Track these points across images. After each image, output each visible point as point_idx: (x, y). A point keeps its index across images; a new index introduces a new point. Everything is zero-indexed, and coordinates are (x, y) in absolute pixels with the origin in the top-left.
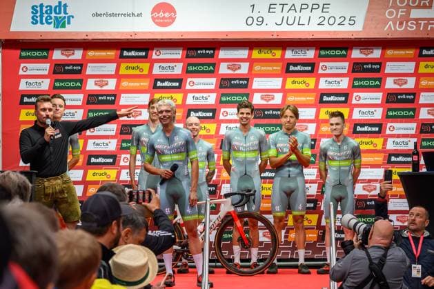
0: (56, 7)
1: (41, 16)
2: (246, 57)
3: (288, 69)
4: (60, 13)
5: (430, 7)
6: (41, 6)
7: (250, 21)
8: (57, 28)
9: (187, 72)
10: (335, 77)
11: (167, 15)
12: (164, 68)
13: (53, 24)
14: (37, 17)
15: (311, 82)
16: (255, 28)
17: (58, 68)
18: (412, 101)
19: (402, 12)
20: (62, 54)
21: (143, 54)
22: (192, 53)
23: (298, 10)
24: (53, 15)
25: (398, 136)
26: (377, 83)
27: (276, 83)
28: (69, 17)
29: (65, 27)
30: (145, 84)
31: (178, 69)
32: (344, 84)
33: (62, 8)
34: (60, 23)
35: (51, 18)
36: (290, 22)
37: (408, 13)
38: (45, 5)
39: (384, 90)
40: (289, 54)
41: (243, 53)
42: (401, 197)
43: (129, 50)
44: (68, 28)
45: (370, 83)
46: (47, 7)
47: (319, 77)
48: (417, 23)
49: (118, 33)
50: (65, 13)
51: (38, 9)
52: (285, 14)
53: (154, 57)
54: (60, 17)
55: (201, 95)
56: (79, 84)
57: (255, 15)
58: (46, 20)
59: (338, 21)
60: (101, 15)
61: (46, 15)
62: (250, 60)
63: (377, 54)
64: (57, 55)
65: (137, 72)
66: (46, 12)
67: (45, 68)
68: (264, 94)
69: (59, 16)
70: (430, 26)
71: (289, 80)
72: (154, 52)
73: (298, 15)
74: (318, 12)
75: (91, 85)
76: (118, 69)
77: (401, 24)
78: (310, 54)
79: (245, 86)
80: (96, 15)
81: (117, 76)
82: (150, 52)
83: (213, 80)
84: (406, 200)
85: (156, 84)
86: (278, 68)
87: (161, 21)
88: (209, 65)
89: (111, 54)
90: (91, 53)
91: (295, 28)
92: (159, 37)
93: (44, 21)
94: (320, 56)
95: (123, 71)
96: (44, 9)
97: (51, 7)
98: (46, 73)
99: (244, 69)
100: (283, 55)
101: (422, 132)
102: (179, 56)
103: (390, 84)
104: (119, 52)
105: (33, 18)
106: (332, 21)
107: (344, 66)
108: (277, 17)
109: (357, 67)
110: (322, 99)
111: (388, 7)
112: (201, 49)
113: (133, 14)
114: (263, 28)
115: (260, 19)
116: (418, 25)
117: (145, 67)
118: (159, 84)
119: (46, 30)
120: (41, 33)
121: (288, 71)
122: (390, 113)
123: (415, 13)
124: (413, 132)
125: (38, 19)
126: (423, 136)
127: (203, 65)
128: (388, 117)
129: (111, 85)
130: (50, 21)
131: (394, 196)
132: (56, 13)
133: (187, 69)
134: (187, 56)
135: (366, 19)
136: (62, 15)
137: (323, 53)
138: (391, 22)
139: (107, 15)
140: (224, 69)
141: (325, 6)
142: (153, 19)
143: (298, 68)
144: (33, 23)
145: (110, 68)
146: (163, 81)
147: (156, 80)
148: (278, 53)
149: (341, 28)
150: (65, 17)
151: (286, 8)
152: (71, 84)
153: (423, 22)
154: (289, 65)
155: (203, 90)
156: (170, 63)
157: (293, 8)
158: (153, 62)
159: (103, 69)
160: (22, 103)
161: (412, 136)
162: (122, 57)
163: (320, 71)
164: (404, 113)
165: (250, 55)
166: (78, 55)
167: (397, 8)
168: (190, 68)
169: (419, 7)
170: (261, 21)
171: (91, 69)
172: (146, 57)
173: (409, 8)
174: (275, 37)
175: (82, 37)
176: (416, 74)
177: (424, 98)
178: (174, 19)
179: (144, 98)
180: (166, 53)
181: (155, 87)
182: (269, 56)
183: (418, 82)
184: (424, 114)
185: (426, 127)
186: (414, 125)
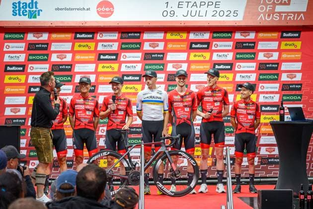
0: (29, 4)
1: (19, 10)
2: (162, 38)
3: (191, 47)
4: (32, 8)
5: (289, 4)
6: (19, 3)
7: (165, 14)
8: (31, 18)
9: (122, 49)
10: (223, 51)
11: (107, 9)
12: (105, 46)
13: (27, 15)
14: (16, 11)
15: (207, 55)
16: (168, 19)
17: (31, 46)
18: (276, 69)
19: (269, 7)
20: (34, 36)
21: (91, 36)
22: (125, 35)
23: (198, 6)
24: (28, 9)
25: (267, 93)
26: (253, 56)
27: (183, 56)
28: (39, 11)
29: (36, 18)
30: (92, 57)
31: (115, 47)
32: (230, 57)
33: (34, 4)
34: (32, 15)
35: (26, 12)
36: (193, 14)
37: (274, 8)
38: (22, 2)
39: (257, 61)
40: (192, 36)
41: (160, 36)
42: (269, 135)
43: (81, 33)
44: (38, 19)
45: (248, 56)
46: (23, 4)
47: (212, 52)
48: (280, 15)
49: (73, 22)
50: (36, 8)
51: (17, 5)
52: (189, 9)
53: (98, 38)
54: (33, 11)
55: (131, 65)
56: (46, 57)
57: (169, 10)
58: (23, 12)
59: (226, 14)
60: (61, 9)
61: (22, 9)
62: (165, 40)
63: (252, 36)
64: (31, 37)
65: (86, 49)
66: (23, 7)
67: (22, 46)
68: (175, 64)
69: (31, 10)
70: (289, 17)
71: (192, 54)
72: (99, 34)
73: (198, 9)
74: (212, 8)
75: (54, 58)
76: (73, 47)
77: (269, 15)
78: (206, 36)
79: (162, 59)
80: (57, 9)
81: (73, 51)
82: (95, 35)
83: (140, 55)
85: (100, 57)
86: (184, 46)
87: (104, 13)
88: (137, 44)
89: (69, 36)
90: (54, 36)
91: (197, 19)
92: (102, 25)
93: (21, 14)
94: (213, 38)
95: (76, 48)
96: (21, 5)
97: (26, 3)
98: (23, 49)
99: (161, 47)
100: (188, 37)
101: (283, 90)
102: (116, 38)
103: (261, 57)
104: (74, 34)
105: (13, 11)
106: (222, 14)
107: (230, 45)
108: (184, 11)
109: (239, 45)
110: (214, 67)
111: (260, 4)
112: (131, 33)
113: (84, 9)
114: (174, 19)
115: (172, 12)
116: (281, 16)
117: (92, 45)
118: (102, 57)
119: (23, 20)
120: (19, 22)
121: (191, 48)
122: (261, 77)
123: (279, 9)
124: (277, 90)
125: (17, 12)
126: (284, 93)
127: (132, 44)
128: (260, 80)
129: (69, 58)
130: (25, 13)
131: (264, 134)
132: (29, 8)
133: (121, 47)
134: (121, 38)
135: (245, 12)
136: (34, 9)
137: (215, 35)
138: (262, 15)
139: (66, 9)
140: (147, 47)
141: (217, 3)
142: (98, 12)
143: (198, 46)
144: (13, 15)
145: (68, 46)
146: (104, 55)
147: (100, 55)
148: (184, 36)
149: (228, 19)
150: (36, 11)
151: (190, 5)
152: (40, 57)
153: (284, 15)
154: (192, 44)
155: (132, 61)
156: (109, 43)
157: (195, 4)
158: (97, 42)
159: (63, 47)
160: (6, 71)
161: (276, 93)
162: (76, 38)
163: (213, 48)
164: (271, 77)
165: (165, 37)
166: (45, 37)
167: (266, 5)
168: (124, 46)
169: (281, 4)
170: (173, 13)
171: (54, 47)
172: (92, 38)
173: (274, 4)
174: (182, 25)
175: (48, 25)
176: (279, 50)
177: (284, 66)
178: (112, 12)
179: (91, 67)
180: (106, 36)
181: (99, 59)
182: (178, 37)
183: (280, 56)
184: (284, 78)
185: (285, 87)
186: (277, 85)
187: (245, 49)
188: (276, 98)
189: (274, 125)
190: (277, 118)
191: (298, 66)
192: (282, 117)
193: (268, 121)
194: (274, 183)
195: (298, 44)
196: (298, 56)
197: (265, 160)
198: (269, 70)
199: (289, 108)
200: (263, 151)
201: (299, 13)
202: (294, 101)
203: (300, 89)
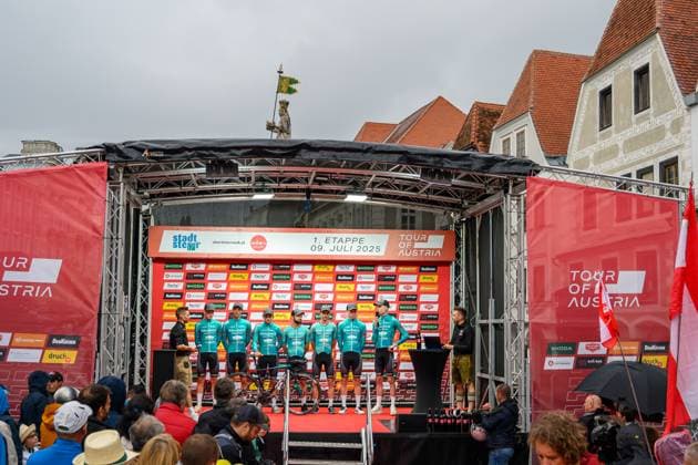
0: (189, 237)
1: (179, 243)
2: (311, 270)
3: (337, 278)
6: (180, 236)
7: (313, 248)
8: (189, 250)
9: (273, 279)
10: (367, 284)
11: (261, 243)
12: (258, 277)
13: (187, 248)
14: (177, 243)
15: (352, 286)
16: (317, 253)
17: (189, 276)
18: (415, 300)
20: (192, 266)
21: (245, 267)
22: (276, 267)
23: (344, 241)
24: (187, 242)
25: (406, 322)
26: (394, 288)
27: (329, 287)
28: (197, 244)
29: (194, 250)
30: (246, 287)
31: (267, 277)
32: (372, 288)
33: (193, 237)
34: (191, 247)
35: (185, 244)
36: (339, 249)
38: (182, 235)
39: (398, 293)
40: (338, 269)
41: (309, 268)
42: (408, 361)
43: (236, 265)
44: (197, 251)
45: (389, 288)
47: (356, 284)
49: (229, 254)
50: (195, 240)
51: (178, 238)
52: (336, 244)
53: (252, 269)
56: (202, 286)
57: (317, 245)
58: (183, 245)
59: (369, 249)
60: (218, 243)
61: (182, 242)
62: (314, 273)
63: (393, 269)
64: (189, 267)
65: (240, 279)
66: (183, 240)
67: (180, 276)
69: (191, 243)
71: (338, 286)
72: (252, 266)
73: (344, 245)
74: (357, 244)
75: (210, 287)
76: (228, 277)
78: (351, 269)
79: (310, 289)
80: (215, 242)
81: (227, 281)
82: (249, 266)
83: (290, 285)
84: (411, 364)
85: (252, 287)
86: (331, 278)
87: (257, 247)
88: (287, 275)
89: (224, 267)
90: (211, 266)
91: (342, 253)
92: (255, 257)
93: (181, 246)
94: (358, 270)
96: (182, 238)
97: (186, 237)
98: (181, 279)
99: (309, 278)
101: (421, 319)
102: (268, 269)
103: (401, 289)
104: (229, 266)
105: (174, 244)
106: (365, 249)
107: (372, 277)
108: (331, 246)
109: (381, 278)
110: (358, 297)
113: (239, 243)
114: (322, 253)
117: (246, 276)
118: (255, 287)
119: (183, 251)
120: (179, 254)
121: (337, 280)
122: (401, 308)
123: (417, 245)
124: (416, 320)
125: (177, 245)
126: (422, 322)
127: (283, 275)
128: (400, 310)
129: (223, 287)
130: (185, 246)
131: (403, 360)
132: (189, 241)
133: (273, 277)
134: (273, 269)
135: (387, 249)
136: (193, 242)
137: (359, 268)
139: (223, 242)
140: (296, 278)
141: (361, 240)
142: (252, 246)
143: (344, 278)
144: (173, 247)
145: (223, 276)
146: (257, 285)
147: (253, 285)
148: (331, 268)
149: (371, 254)
150: (195, 244)
151: (337, 240)
152: (194, 286)
154: (338, 276)
155: (282, 291)
156: (262, 274)
157: (341, 240)
158: (251, 273)
160: (165, 298)
161: (415, 322)
162: (231, 269)
163: (358, 280)
164: (410, 308)
165: (313, 269)
166: (202, 267)
167: (406, 241)
168: (275, 277)
170: (321, 248)
171: (211, 276)
172: (246, 269)
174: (330, 258)
175: (206, 256)
176: (417, 283)
177: (423, 298)
178: (265, 246)
179: (244, 296)
180: (259, 267)
181: (252, 289)
182: (325, 270)
183: (419, 288)
184: (423, 308)
185: (423, 317)
186: (416, 315)
187: (387, 281)
188: (415, 327)
189: (411, 352)
190: (414, 346)
191: (435, 298)
192: (419, 345)
193: (406, 348)
194: (411, 406)
195: (435, 278)
196: (435, 288)
197: (403, 385)
198: (408, 301)
199: (425, 338)
200: (403, 377)
201: (436, 250)
202: (431, 330)
203: (436, 319)
